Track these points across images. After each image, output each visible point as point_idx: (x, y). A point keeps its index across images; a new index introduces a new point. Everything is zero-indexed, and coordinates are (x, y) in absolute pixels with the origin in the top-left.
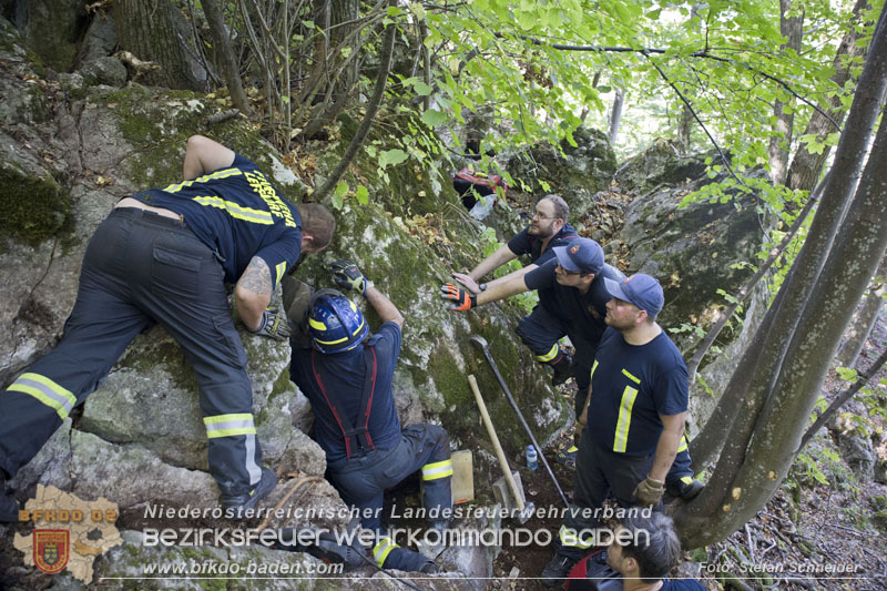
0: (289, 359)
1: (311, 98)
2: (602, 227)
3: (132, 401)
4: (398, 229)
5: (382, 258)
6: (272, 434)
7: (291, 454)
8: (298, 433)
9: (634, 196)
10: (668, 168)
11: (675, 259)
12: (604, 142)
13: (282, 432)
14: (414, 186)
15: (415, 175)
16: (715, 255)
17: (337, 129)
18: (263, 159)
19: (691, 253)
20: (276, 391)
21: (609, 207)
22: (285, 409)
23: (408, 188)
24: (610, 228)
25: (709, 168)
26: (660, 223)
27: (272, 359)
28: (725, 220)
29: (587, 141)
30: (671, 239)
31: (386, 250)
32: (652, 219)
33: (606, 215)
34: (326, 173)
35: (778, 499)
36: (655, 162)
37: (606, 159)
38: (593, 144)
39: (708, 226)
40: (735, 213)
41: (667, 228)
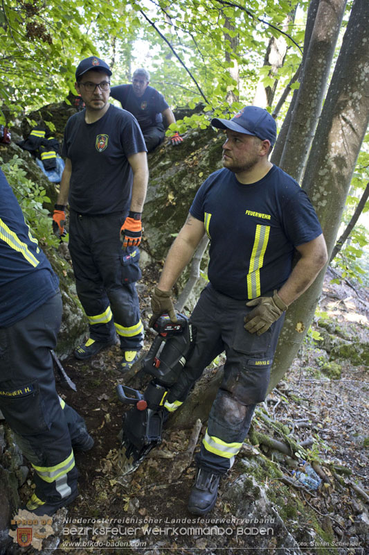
11: (169, 183)
16: (201, 174)
19: (182, 176)
28: (206, 147)
30: (163, 168)
39: (193, 154)
40: (213, 142)
41: (160, 160)
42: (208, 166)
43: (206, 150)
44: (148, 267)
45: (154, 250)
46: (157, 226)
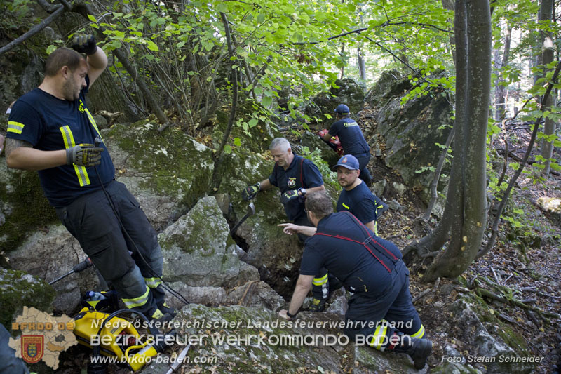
0: (229, 230)
1: (198, 107)
2: (366, 130)
3: (167, 263)
4: (260, 158)
5: (257, 174)
6: (232, 265)
7: (241, 273)
8: (242, 263)
9: (379, 108)
10: (392, 88)
11: (409, 135)
12: (353, 84)
13: (236, 263)
14: (261, 136)
15: (259, 130)
16: (430, 126)
17: (215, 119)
18: (188, 142)
19: (417, 129)
20: (228, 245)
21: (367, 118)
22: (234, 253)
23: (258, 138)
24: (370, 129)
25: (411, 81)
26: (396, 118)
27: (222, 231)
28: (430, 106)
29: (344, 86)
30: (404, 125)
31: (258, 169)
32: (391, 117)
34: (217, 141)
35: (510, 252)
37: (357, 92)
38: (348, 87)
41: (400, 120)
44: (405, 193)
45: (407, 182)
46: (407, 165)
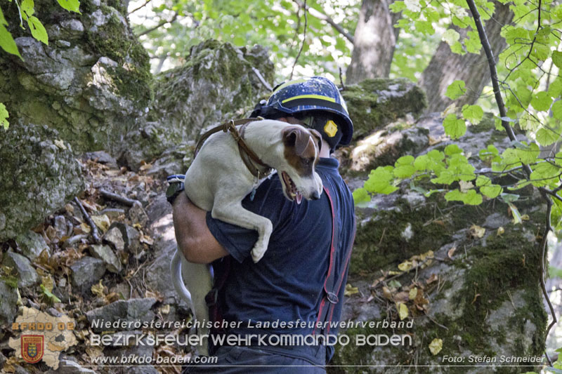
33: (101, 220)
36: (213, 96)
39: (404, 267)
40: (470, 237)
42: (459, 320)
43: (449, 262)
